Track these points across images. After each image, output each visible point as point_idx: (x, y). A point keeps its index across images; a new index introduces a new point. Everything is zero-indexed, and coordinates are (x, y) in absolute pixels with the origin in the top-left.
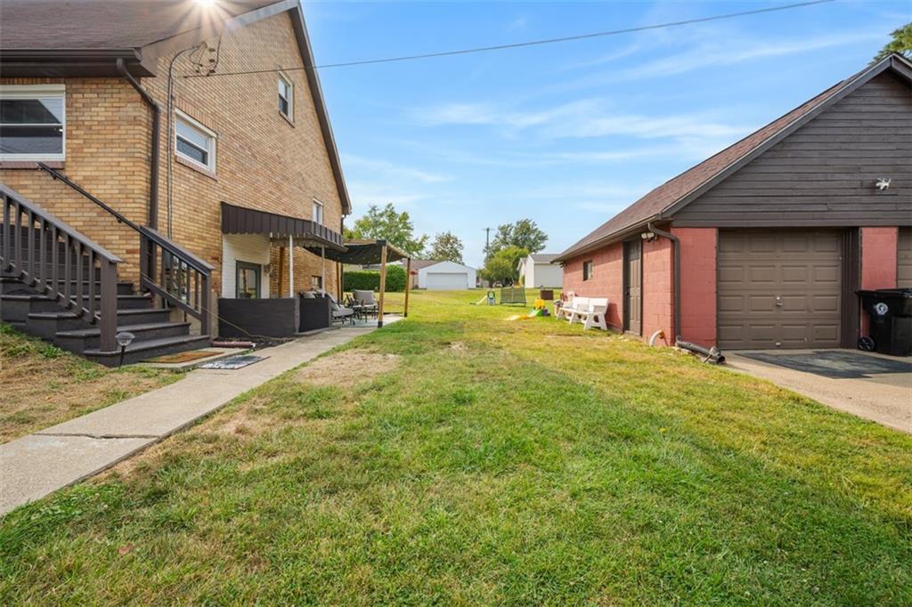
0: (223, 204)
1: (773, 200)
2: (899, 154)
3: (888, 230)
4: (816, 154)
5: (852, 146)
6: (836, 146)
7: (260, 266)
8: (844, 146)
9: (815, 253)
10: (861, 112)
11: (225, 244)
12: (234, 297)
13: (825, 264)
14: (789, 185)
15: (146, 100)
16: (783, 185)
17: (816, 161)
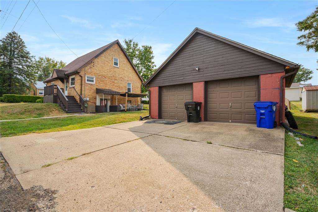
0: (96, 89)
1: (170, 78)
2: (205, 57)
3: (201, 83)
4: (181, 63)
5: (191, 58)
6: (186, 59)
7: (107, 99)
8: (189, 58)
9: (186, 91)
10: (193, 47)
11: (97, 95)
12: (100, 105)
13: (188, 94)
14: (173, 73)
15: (80, 76)
16: (172, 73)
17: (181, 65)
